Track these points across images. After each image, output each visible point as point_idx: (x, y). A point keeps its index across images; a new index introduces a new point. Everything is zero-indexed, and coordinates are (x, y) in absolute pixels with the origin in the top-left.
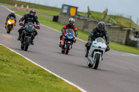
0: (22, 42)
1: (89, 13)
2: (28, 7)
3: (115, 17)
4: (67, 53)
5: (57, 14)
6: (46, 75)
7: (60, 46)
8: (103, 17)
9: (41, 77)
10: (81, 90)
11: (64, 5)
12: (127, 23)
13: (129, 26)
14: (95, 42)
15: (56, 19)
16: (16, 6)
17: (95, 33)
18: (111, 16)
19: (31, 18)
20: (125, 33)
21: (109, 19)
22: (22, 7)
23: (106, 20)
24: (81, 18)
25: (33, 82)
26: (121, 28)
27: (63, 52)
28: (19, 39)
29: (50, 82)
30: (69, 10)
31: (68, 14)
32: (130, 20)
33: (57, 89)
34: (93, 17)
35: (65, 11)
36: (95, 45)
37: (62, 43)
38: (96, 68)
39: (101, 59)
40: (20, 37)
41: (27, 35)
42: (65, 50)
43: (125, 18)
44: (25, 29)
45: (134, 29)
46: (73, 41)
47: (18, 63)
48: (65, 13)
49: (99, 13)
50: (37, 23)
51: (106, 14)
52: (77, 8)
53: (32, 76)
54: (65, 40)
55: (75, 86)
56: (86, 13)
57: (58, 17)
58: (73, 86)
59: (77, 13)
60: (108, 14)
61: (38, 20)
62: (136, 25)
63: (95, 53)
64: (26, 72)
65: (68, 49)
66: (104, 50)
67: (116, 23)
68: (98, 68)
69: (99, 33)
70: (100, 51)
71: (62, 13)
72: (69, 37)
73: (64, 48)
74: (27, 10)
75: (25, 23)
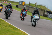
0: (6, 16)
1: (30, 4)
3: (39, 6)
4: (23, 20)
6: (14, 28)
8: (35, 6)
9: (12, 29)
10: (28, 34)
11: (20, 1)
12: (44, 8)
13: (44, 9)
14: (35, 16)
15: (17, 6)
16: (2, 1)
17: (34, 12)
18: (38, 5)
19: (9, 6)
20: (43, 12)
22: (5, 2)
24: (27, 6)
25: (9, 30)
26: (42, 10)
27: (22, 20)
28: (5, 15)
30: (22, 3)
31: (22, 4)
32: (45, 7)
33: (18, 33)
35: (21, 3)
36: (34, 17)
37: (21, 16)
40: (5, 14)
42: (23, 19)
43: (43, 6)
44: (7, 11)
45: (46, 10)
46: (25, 15)
47: (3, 23)
48: (21, 4)
49: (33, 4)
51: (36, 5)
52: (25, 2)
53: (8, 28)
54: (22, 15)
55: (25, 32)
56: (28, 4)
57: (18, 5)
58: (24, 32)
59: (25, 4)
60: (37, 4)
61: (12, 7)
62: (47, 9)
64: (6, 27)
65: (24, 19)
66: (38, 19)
67: (40, 8)
69: (36, 12)
70: (36, 19)
71: (19, 4)
72: (24, 14)
73: (22, 18)
74: (6, 3)
75: (7, 8)
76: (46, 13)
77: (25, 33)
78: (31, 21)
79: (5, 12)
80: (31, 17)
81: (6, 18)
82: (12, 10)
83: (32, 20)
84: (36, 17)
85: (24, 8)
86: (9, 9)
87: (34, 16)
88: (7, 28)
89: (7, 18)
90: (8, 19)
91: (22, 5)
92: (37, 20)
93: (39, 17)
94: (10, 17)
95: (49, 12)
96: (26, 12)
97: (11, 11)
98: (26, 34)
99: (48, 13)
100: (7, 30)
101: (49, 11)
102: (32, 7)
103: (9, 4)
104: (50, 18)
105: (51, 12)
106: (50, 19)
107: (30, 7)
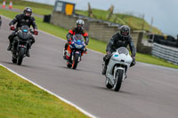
0: (14, 53)
1: (90, 11)
2: (11, 4)
3: (123, 17)
5: (48, 12)
7: (65, 58)
8: (107, 16)
9: (29, 94)
11: (57, 2)
12: (139, 25)
13: (140, 28)
14: (117, 53)
15: (47, 19)
18: (118, 15)
19: (25, 20)
20: (136, 37)
21: (116, 19)
22: (4, 3)
23: (112, 20)
27: (69, 66)
28: (10, 49)
29: (40, 100)
30: (64, 7)
31: (63, 13)
32: (142, 20)
33: (50, 109)
34: (95, 17)
36: (116, 58)
37: (68, 55)
38: (117, 89)
39: (124, 76)
40: (11, 45)
41: (21, 43)
42: (72, 63)
43: (136, 18)
44: (18, 35)
45: (148, 32)
46: (82, 51)
48: (59, 12)
49: (103, 12)
50: (34, 26)
51: (112, 13)
52: (74, 5)
53: (17, 93)
54: (72, 50)
55: (73, 105)
58: (70, 105)
59: (74, 11)
60: (114, 12)
61: (36, 22)
63: (116, 69)
64: (10, 87)
65: (76, 62)
68: (121, 89)
70: (123, 66)
71: (55, 12)
72: (77, 46)
73: (71, 61)
74: (10, 8)
75: (18, 26)
76: (145, 43)
77: (74, 108)
78: (104, 73)
79: (11, 38)
80: (104, 59)
81: (14, 61)
82: (36, 33)
83: (106, 68)
84: (123, 56)
85: (78, 24)
86: (25, 31)
87: (114, 54)
88: (14, 91)
89: (17, 61)
90: (20, 64)
91: (65, 14)
92: (126, 67)
93: (133, 56)
94: (28, 56)
95: (156, 36)
96: (83, 39)
97: (34, 36)
98: (79, 112)
99: (155, 41)
100: (14, 98)
101: (157, 33)
102: (98, 22)
103: (26, 11)
104: (161, 58)
105: (162, 38)
106: (161, 63)
107: (92, 20)
